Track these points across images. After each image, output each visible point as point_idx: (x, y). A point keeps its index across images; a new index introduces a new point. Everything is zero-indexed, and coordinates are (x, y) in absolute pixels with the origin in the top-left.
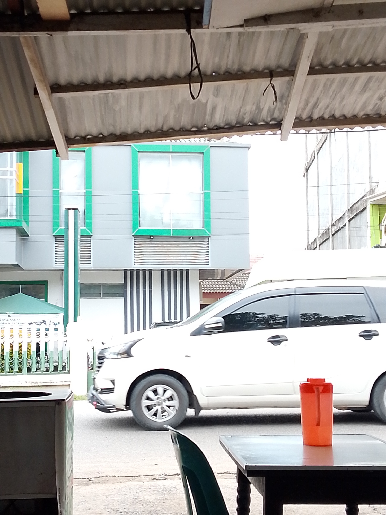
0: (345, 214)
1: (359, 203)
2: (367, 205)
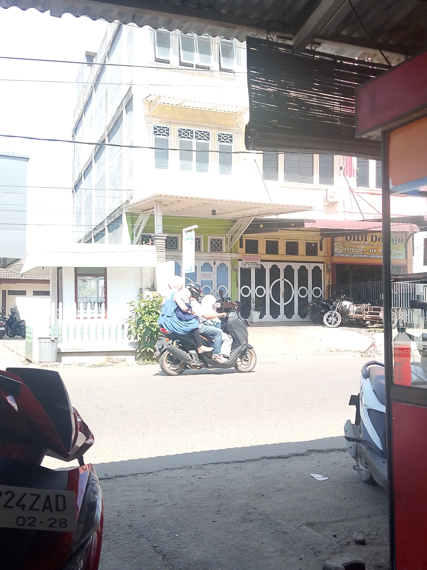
0: (104, 220)
1: (117, 212)
2: (123, 213)
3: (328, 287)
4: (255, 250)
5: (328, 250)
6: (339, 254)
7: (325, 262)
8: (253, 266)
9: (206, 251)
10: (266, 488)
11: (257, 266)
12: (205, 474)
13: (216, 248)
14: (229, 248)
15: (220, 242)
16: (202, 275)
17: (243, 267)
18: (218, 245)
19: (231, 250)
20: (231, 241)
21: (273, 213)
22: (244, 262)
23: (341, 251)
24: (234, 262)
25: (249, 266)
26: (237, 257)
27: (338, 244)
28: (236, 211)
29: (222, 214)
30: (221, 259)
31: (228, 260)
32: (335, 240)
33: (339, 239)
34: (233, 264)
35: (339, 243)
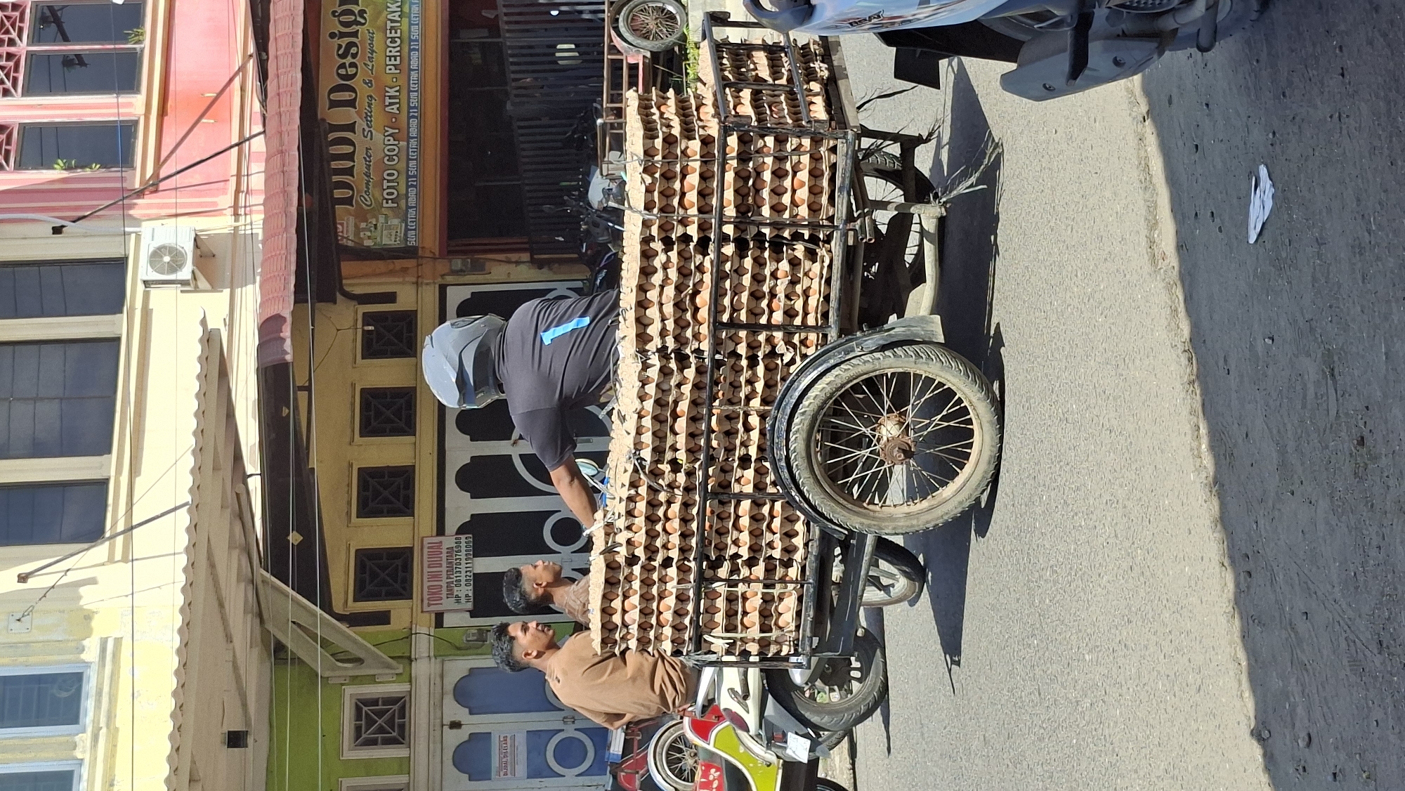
3: (540, 265)
4: (399, 562)
5: (391, 273)
6: (407, 230)
7: (440, 281)
8: (463, 566)
9: (405, 766)
10: (1328, 431)
11: (463, 549)
12: (1289, 719)
13: (391, 723)
14: (389, 667)
15: (365, 709)
16: (506, 774)
17: (470, 606)
18: (380, 714)
19: (400, 660)
20: (358, 661)
21: (238, 495)
22: (447, 604)
23: (396, 222)
24: (448, 648)
25: (463, 583)
26: (429, 635)
27: (369, 234)
28: (231, 645)
29: (244, 705)
30: (438, 703)
31: (438, 671)
32: (350, 244)
33: (347, 228)
34: (459, 649)
35: (364, 230)
